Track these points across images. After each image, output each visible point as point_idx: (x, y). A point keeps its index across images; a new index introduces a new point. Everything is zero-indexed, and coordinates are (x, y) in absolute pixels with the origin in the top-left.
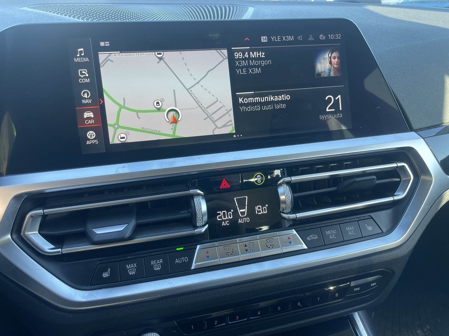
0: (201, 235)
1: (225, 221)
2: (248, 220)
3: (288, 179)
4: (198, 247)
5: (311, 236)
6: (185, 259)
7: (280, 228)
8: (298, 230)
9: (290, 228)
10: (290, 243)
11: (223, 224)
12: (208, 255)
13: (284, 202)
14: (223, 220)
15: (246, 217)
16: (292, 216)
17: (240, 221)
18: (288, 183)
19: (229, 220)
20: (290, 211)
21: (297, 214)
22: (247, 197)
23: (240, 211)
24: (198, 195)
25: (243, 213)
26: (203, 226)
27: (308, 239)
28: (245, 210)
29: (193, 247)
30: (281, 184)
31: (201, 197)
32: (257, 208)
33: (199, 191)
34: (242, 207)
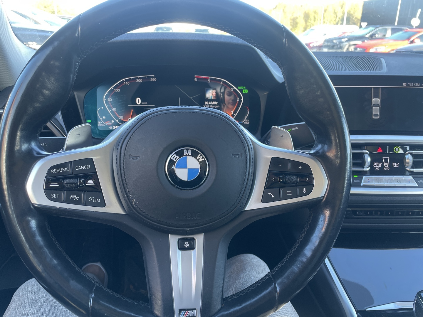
0: (366, 171)
1: (377, 167)
2: (388, 169)
3: (411, 152)
4: (364, 177)
5: (420, 181)
6: (358, 181)
7: (405, 175)
8: (413, 177)
9: (409, 175)
10: (410, 182)
11: (376, 169)
12: (369, 181)
13: (408, 163)
14: (376, 167)
15: (388, 167)
16: (412, 170)
17: (384, 169)
18: (411, 154)
19: (379, 167)
20: (410, 167)
21: (414, 169)
22: (389, 158)
23: (385, 164)
24: (366, 153)
25: (386, 165)
26: (367, 168)
27: (419, 182)
28: (388, 164)
29: (362, 176)
30: (407, 154)
31: (367, 154)
32: (393, 164)
33: (367, 152)
34: (386, 162)
